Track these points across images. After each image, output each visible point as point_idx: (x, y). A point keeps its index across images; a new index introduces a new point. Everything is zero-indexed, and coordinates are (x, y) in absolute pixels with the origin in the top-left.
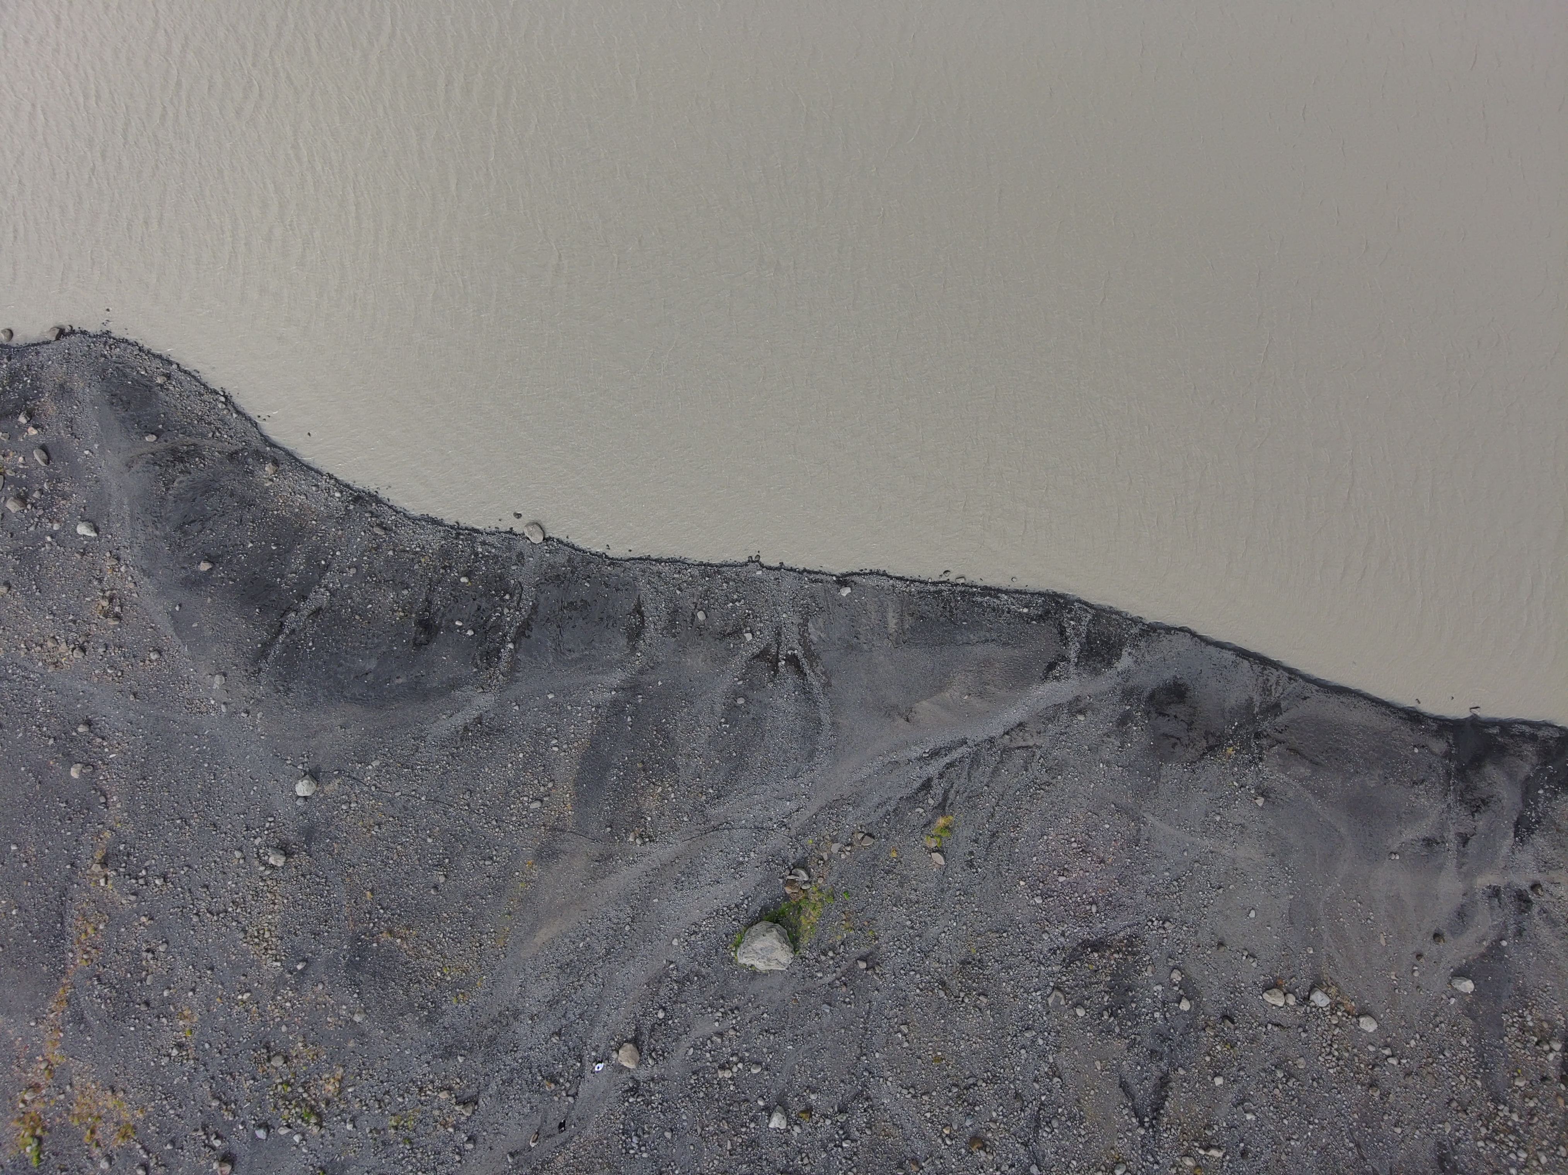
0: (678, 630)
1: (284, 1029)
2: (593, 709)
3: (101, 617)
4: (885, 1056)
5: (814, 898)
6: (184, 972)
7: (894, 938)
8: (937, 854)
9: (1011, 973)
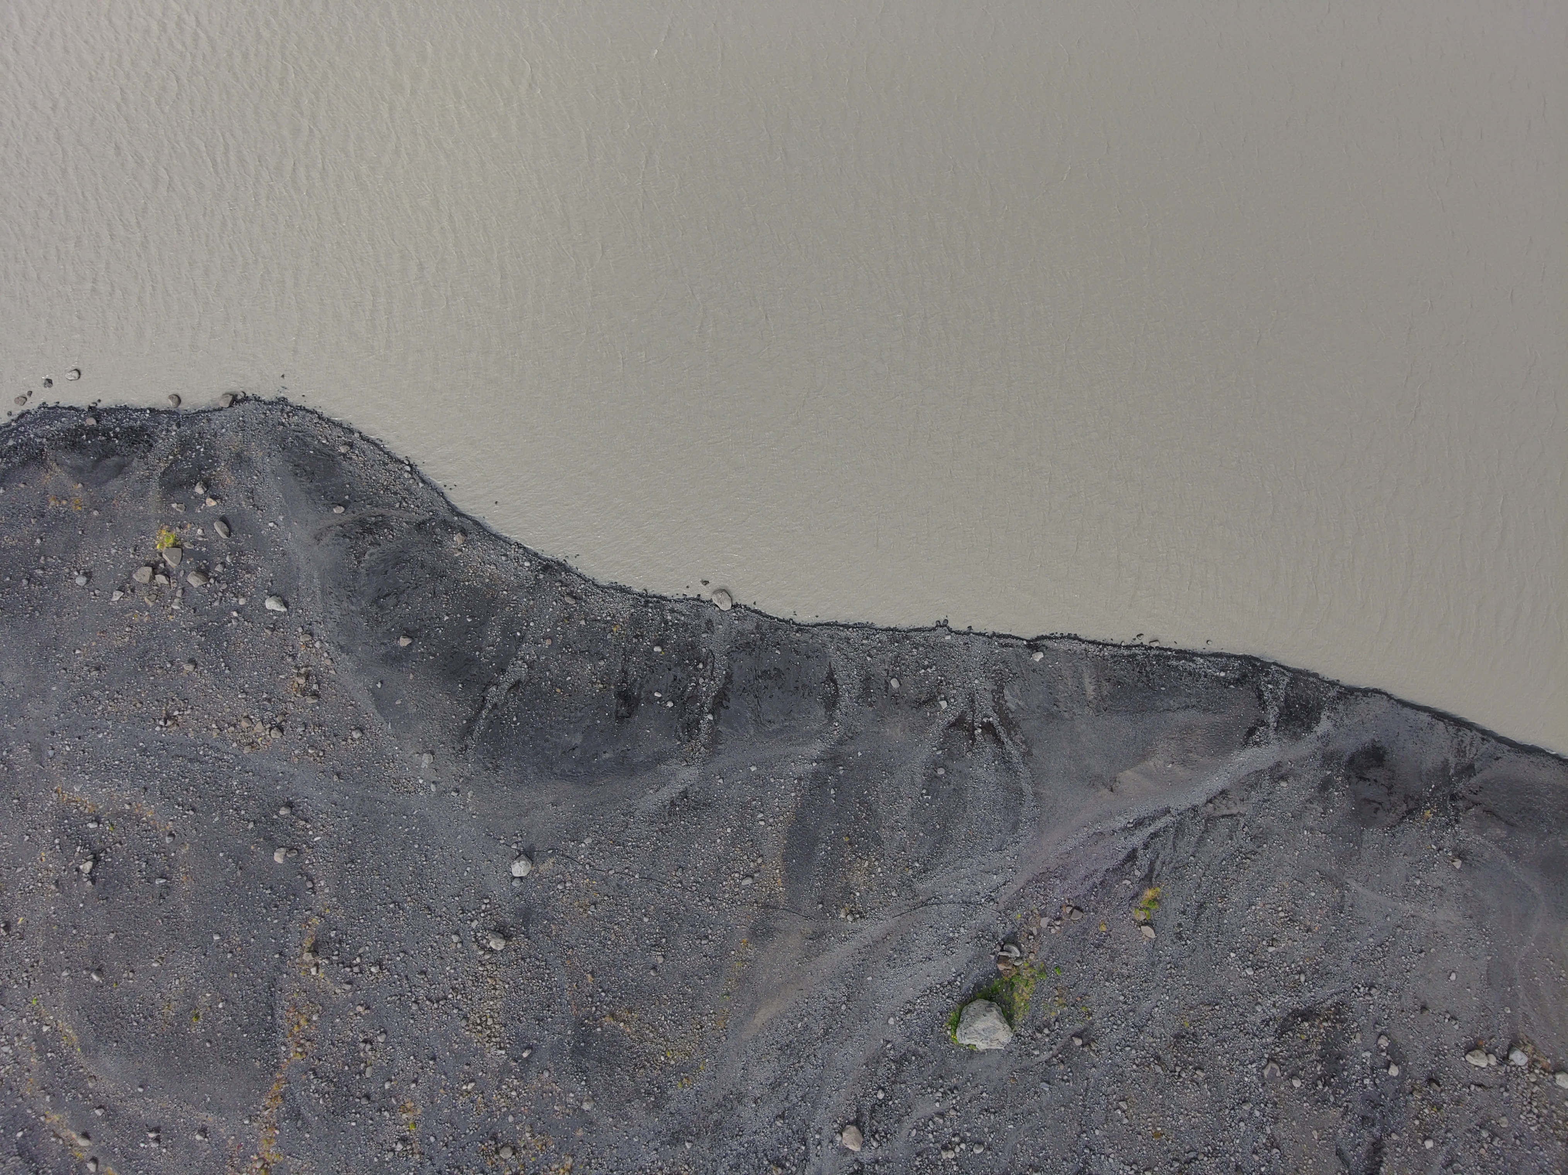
0: (874, 699)
1: (511, 1119)
2: (796, 782)
3: (299, 695)
4: (1105, 1133)
5: (1026, 974)
6: (405, 1063)
7: (1108, 1014)
8: (1147, 927)
9: (1226, 1046)
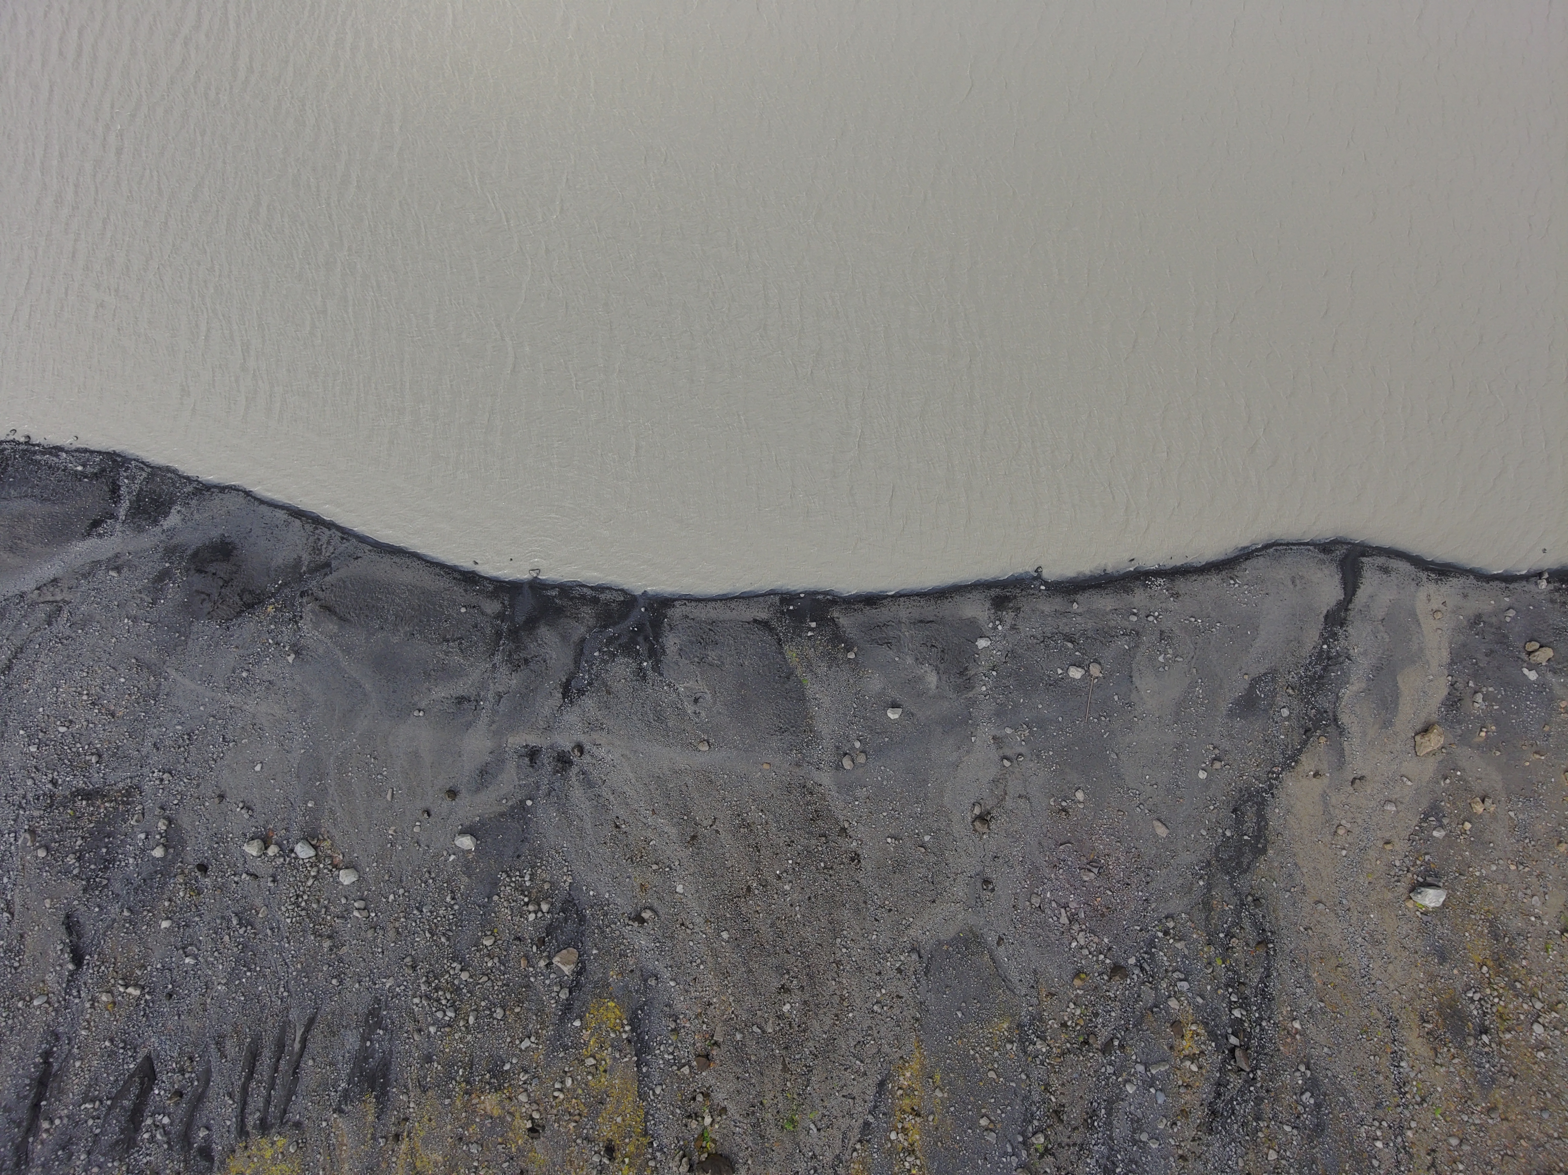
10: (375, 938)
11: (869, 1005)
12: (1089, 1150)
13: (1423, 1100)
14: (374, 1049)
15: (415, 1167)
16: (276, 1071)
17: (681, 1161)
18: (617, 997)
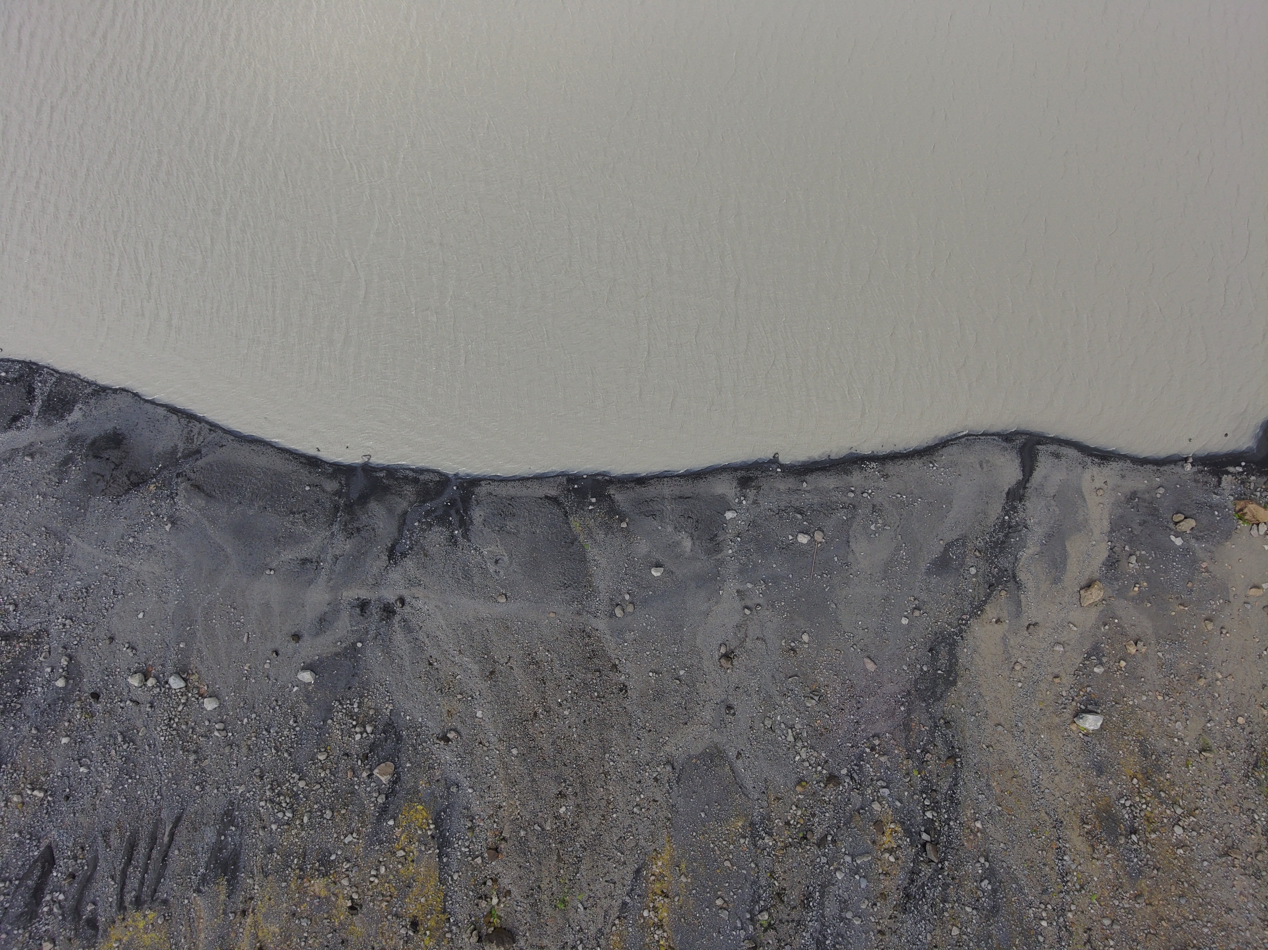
10: (231, 753)
11: (629, 808)
12: (805, 925)
13: (1082, 887)
14: (227, 842)
15: (257, 937)
16: (149, 858)
17: (471, 933)
18: (425, 801)
